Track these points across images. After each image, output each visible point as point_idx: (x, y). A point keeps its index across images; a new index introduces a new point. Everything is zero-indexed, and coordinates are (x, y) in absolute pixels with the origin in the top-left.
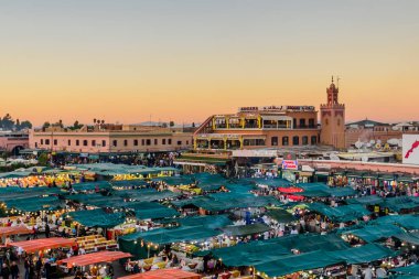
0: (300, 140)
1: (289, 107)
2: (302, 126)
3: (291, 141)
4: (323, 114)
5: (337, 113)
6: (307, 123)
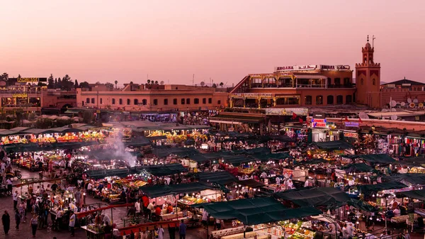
0: (335, 100)
1: (324, 67)
2: (336, 86)
3: (325, 100)
4: (359, 73)
5: (372, 72)
6: (342, 82)
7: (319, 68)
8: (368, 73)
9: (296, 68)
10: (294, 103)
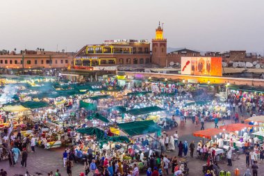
0: (138, 61)
1: (131, 41)
2: (139, 52)
3: (132, 61)
4: (154, 45)
5: (161, 44)
6: (143, 50)
7: (128, 41)
8: (159, 45)
9: (115, 41)
10: (112, 63)
